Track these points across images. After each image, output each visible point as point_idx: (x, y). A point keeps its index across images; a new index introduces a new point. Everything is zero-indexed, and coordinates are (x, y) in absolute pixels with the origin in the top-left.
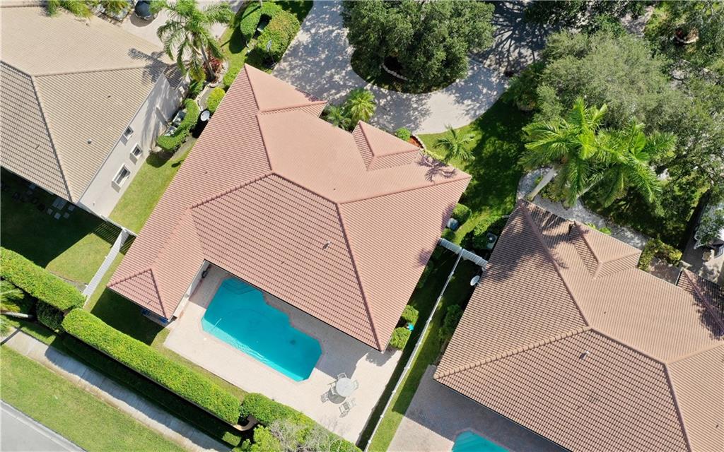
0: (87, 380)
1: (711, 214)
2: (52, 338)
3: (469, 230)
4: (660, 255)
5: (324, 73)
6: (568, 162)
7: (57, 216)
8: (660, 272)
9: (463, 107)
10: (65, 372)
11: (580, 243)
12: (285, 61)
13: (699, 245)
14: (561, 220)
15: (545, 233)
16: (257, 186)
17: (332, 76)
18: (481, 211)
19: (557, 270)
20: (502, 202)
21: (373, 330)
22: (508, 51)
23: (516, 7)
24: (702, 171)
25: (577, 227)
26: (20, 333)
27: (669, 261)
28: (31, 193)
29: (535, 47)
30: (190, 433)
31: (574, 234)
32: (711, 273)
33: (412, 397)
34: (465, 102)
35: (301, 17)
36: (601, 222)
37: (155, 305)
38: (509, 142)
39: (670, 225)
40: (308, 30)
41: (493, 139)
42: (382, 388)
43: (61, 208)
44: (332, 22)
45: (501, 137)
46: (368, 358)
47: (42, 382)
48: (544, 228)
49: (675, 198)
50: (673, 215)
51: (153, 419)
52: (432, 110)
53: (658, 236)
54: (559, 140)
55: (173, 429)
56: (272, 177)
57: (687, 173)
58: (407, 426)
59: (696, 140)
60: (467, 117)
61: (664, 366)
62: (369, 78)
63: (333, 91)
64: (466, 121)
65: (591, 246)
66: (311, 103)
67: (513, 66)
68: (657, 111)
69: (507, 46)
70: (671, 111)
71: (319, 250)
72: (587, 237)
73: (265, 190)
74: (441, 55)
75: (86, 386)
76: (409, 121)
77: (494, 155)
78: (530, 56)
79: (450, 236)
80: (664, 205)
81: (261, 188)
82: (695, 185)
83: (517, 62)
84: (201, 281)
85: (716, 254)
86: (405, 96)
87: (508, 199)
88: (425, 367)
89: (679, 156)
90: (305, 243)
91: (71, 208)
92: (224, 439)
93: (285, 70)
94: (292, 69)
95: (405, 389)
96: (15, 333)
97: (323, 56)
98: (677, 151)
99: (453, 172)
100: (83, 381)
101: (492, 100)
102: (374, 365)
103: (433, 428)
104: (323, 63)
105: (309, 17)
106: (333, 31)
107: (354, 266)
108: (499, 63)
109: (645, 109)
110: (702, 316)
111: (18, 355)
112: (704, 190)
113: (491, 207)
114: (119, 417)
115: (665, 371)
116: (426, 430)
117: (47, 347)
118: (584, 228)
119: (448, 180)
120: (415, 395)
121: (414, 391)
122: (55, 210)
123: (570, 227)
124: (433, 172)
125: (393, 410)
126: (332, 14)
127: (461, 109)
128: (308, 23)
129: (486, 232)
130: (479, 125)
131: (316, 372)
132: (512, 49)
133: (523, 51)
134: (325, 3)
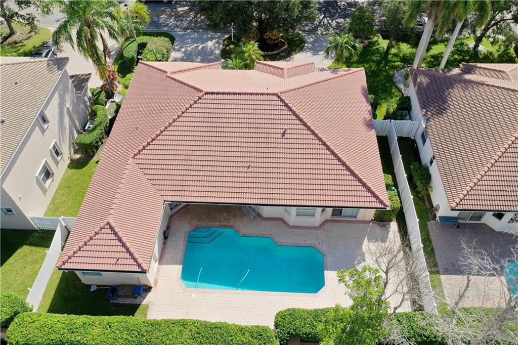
9: (321, 56)
11: (478, 71)
15: (448, 75)
16: (194, 110)
20: (391, 94)
22: (328, 23)
25: (467, 65)
29: (344, 17)
34: (320, 53)
37: (125, 262)
40: (179, 50)
44: (194, 42)
48: (445, 73)
56: (206, 96)
60: (328, 59)
64: (329, 62)
65: (489, 68)
66: (208, 64)
67: (337, 29)
69: (326, 21)
71: (279, 141)
73: (203, 110)
79: (375, 116)
81: (199, 110)
83: (338, 26)
84: (164, 243)
87: (393, 91)
90: (263, 140)
105: (176, 44)
106: (199, 46)
107: (320, 139)
108: (327, 30)
119: (348, 72)
123: (461, 70)
124: (335, 72)
126: (192, 39)
128: (177, 47)
132: (330, 21)
133: (338, 20)
134: (184, 35)
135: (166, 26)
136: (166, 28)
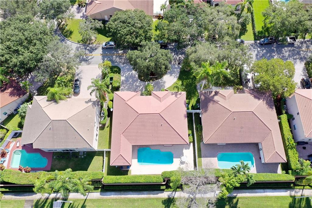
0: (115, 195)
1: (243, 74)
2: (100, 189)
3: (191, 105)
4: (238, 89)
5: (134, 85)
6: (207, 77)
7: (83, 157)
8: (240, 92)
9: (173, 76)
10: (108, 197)
11: (219, 94)
12: (121, 87)
13: (245, 82)
14: (212, 92)
15: (210, 96)
16: (137, 119)
17: (136, 84)
18: (191, 99)
19: (218, 103)
20: (195, 94)
21: (184, 140)
23: (172, 47)
24: (236, 65)
25: (216, 91)
26: (90, 193)
27: (240, 89)
28: (71, 155)
29: (182, 54)
30: (151, 193)
31: (216, 93)
32: (251, 87)
33: (201, 153)
34: (173, 75)
35: (119, 73)
36: (220, 88)
37: (126, 163)
38: (189, 79)
39: (236, 81)
40: (123, 76)
41: (184, 81)
42: (193, 154)
43: (82, 154)
44: (128, 71)
45: (186, 79)
46: (185, 149)
47: (104, 203)
48: (209, 95)
49: (233, 74)
50: (235, 78)
51: (139, 195)
52: (166, 81)
53: (235, 84)
54: (203, 73)
55: (146, 194)
56: (140, 115)
57: (233, 67)
58: (204, 160)
59: (231, 59)
60: (175, 78)
61: (252, 112)
62: (146, 80)
63: (138, 88)
64: (175, 80)
65: (222, 94)
66: (137, 93)
67: (179, 61)
68: (219, 56)
70: (222, 55)
71: (160, 127)
72: (219, 92)
73: (139, 119)
74: (164, 67)
75: (116, 197)
76: (162, 86)
77: (187, 84)
78: (182, 57)
79: (188, 109)
80: (232, 77)
82: (236, 69)
83: (179, 59)
85: (249, 82)
86: (157, 81)
87: (196, 93)
88: (200, 144)
89: (229, 64)
91: (85, 153)
92: (161, 188)
93: (123, 89)
94: (124, 88)
95: (198, 152)
96: (88, 194)
97: (131, 81)
98: (228, 63)
99: (181, 93)
100: (115, 196)
101: (179, 71)
102: (187, 150)
103: (210, 157)
104: (132, 82)
105: (121, 72)
106: (130, 73)
108: (175, 62)
109: (216, 57)
110: (254, 97)
111: (92, 200)
112: (239, 69)
113: (193, 97)
114: (130, 200)
115: (253, 113)
116: (209, 158)
117: (99, 193)
118: (218, 91)
119: (181, 95)
120: (202, 152)
121: (201, 151)
122: (81, 156)
123: (215, 92)
124: (176, 96)
125: (198, 158)
126: (127, 69)
127: (172, 77)
128: (122, 74)
129: (196, 104)
130: (179, 79)
131: (175, 160)
132: (176, 57)
133: (179, 56)
134: (124, 67)
135: (116, 62)
136: (116, 64)
